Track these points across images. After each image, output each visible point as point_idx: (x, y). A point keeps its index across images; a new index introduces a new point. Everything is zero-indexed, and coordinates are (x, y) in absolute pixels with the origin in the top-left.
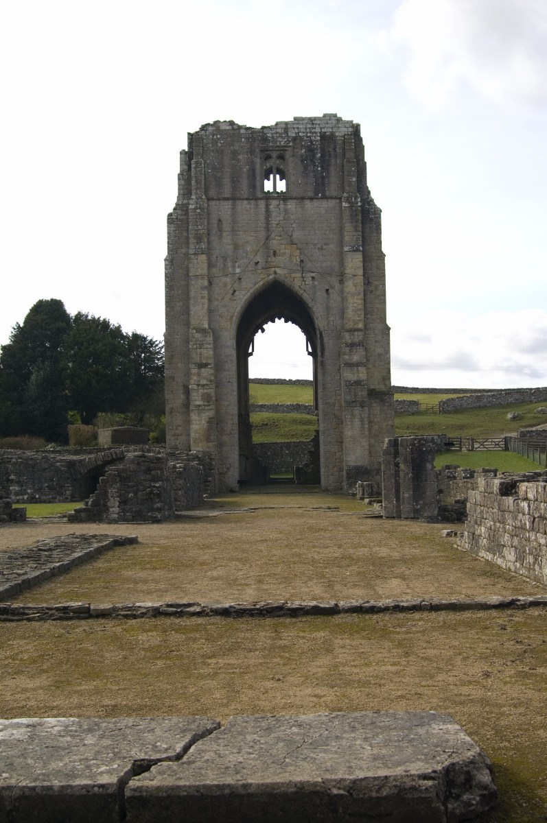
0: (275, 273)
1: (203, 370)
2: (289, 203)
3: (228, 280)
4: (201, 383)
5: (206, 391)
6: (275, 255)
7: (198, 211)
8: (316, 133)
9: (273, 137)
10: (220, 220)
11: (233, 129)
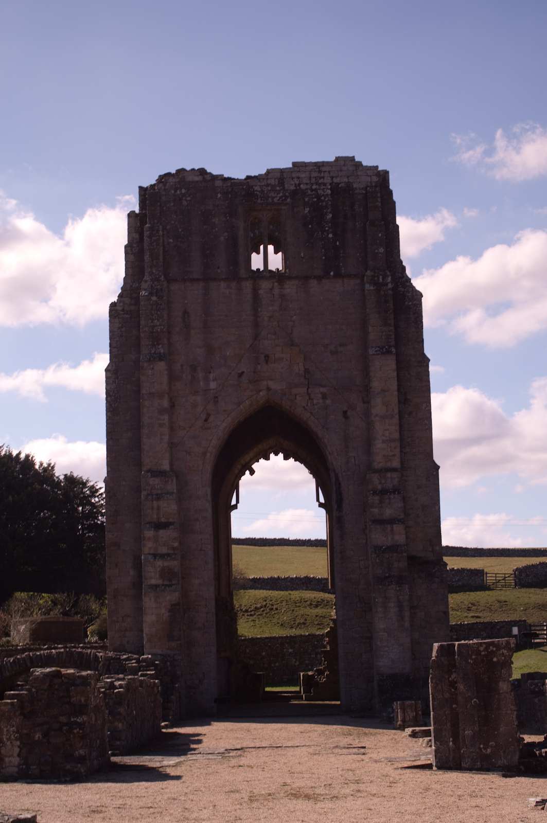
0: (269, 389)
1: (162, 532)
2: (286, 286)
3: (199, 399)
4: (159, 552)
5: (166, 564)
6: (267, 363)
7: (154, 298)
8: (325, 184)
9: (262, 191)
10: (185, 312)
11: (204, 180)
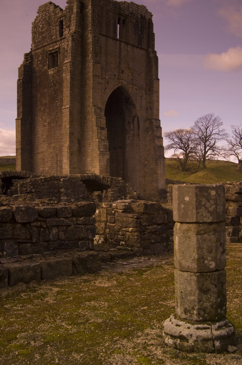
0: (122, 83)
1: (103, 131)
2: (128, 47)
3: (103, 81)
4: (102, 138)
5: (105, 143)
6: (122, 73)
7: (96, 38)
8: (139, 13)
9: (123, 9)
10: (100, 47)
